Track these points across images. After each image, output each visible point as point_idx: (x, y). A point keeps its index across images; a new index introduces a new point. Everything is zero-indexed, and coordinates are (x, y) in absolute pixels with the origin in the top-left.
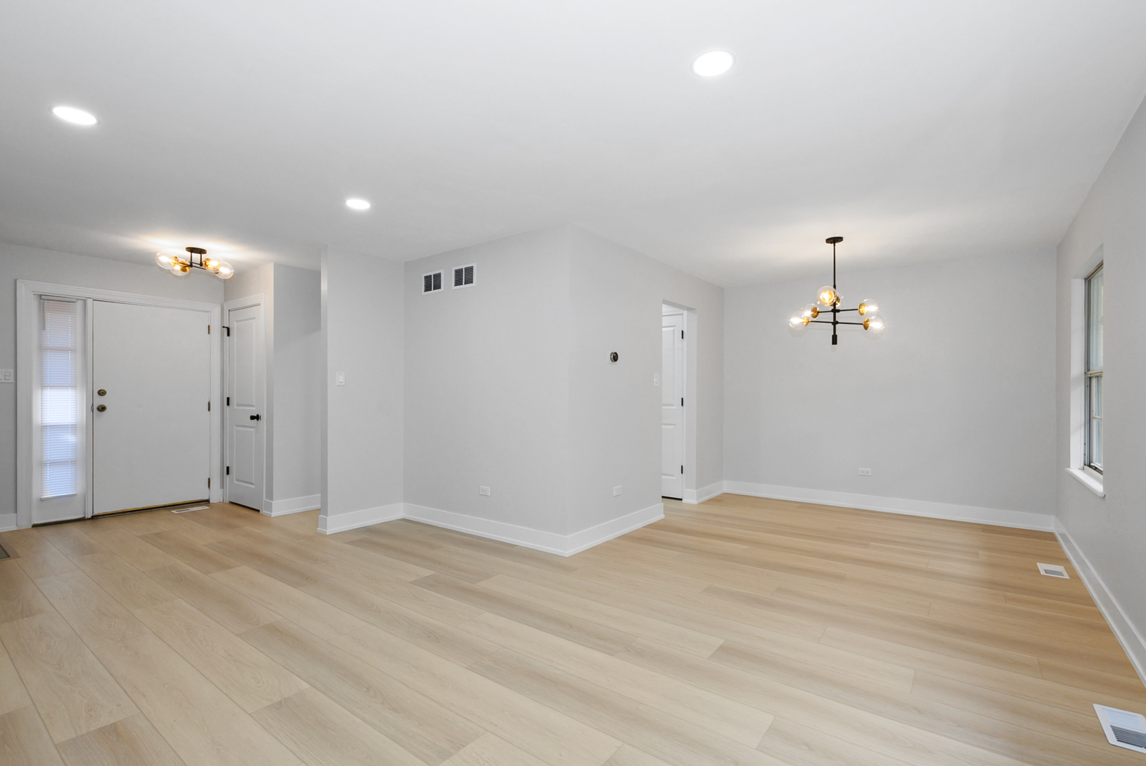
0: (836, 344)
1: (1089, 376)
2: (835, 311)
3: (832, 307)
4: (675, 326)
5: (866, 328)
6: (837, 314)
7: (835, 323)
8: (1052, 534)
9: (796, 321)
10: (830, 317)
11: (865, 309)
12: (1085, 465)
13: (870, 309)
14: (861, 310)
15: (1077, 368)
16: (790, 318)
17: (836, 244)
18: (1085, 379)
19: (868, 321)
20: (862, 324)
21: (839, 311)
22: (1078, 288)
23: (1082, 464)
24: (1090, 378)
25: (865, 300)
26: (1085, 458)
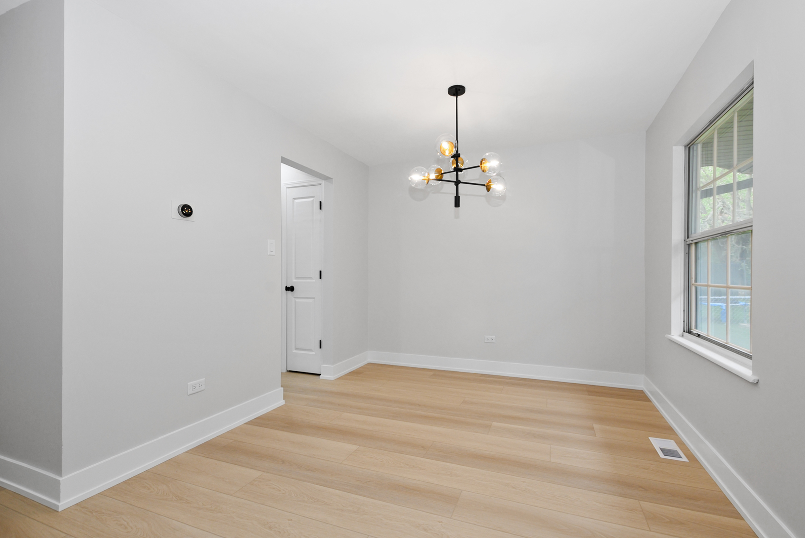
0: (459, 206)
1: (688, 243)
2: (457, 170)
3: (455, 166)
4: (313, 197)
5: (488, 189)
6: (459, 173)
7: (457, 183)
8: (642, 392)
9: (416, 177)
10: (452, 177)
11: (487, 165)
12: (684, 331)
13: (492, 164)
14: (483, 166)
15: (677, 235)
16: (409, 175)
17: (458, 97)
18: (685, 246)
19: (489, 182)
20: (484, 185)
21: (461, 170)
22: (678, 155)
23: (682, 331)
24: (689, 244)
25: (487, 154)
26: (684, 324)
